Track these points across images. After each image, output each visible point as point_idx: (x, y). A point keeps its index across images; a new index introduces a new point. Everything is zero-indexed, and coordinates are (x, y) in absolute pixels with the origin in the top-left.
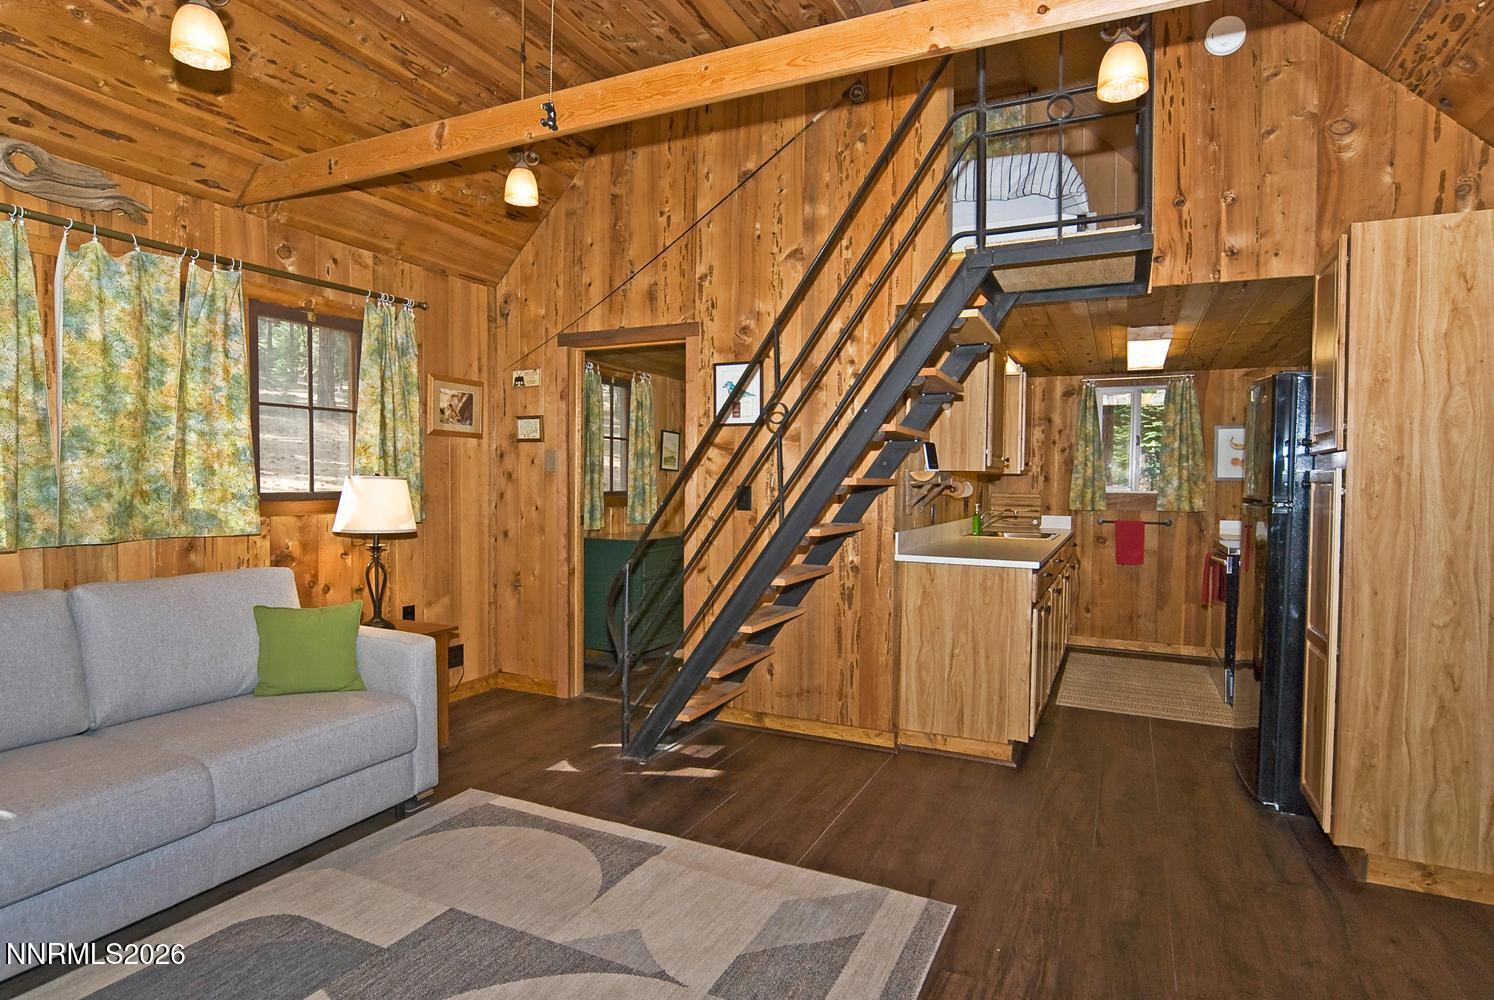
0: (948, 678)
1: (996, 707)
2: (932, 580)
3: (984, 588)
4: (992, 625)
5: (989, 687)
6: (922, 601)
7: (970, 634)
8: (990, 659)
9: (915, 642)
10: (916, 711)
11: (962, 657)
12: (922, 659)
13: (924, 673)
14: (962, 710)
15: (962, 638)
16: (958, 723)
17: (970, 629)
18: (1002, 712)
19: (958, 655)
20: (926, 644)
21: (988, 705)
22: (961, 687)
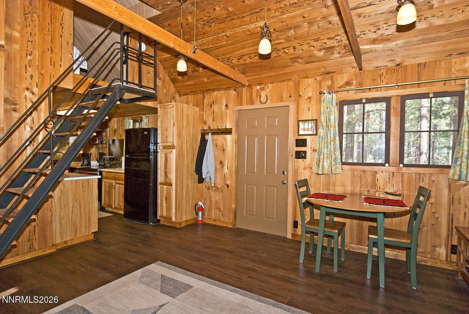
0: (71, 220)
1: (87, 224)
2: (64, 187)
3: (83, 187)
4: (85, 198)
5: (85, 218)
6: (61, 195)
7: (78, 202)
8: (85, 209)
9: (58, 210)
10: (59, 235)
11: (76, 211)
12: (61, 216)
13: (62, 221)
14: (76, 229)
15: (76, 204)
16: (75, 234)
17: (78, 201)
18: (89, 224)
19: (74, 211)
20: (62, 210)
21: (85, 224)
22: (76, 221)
